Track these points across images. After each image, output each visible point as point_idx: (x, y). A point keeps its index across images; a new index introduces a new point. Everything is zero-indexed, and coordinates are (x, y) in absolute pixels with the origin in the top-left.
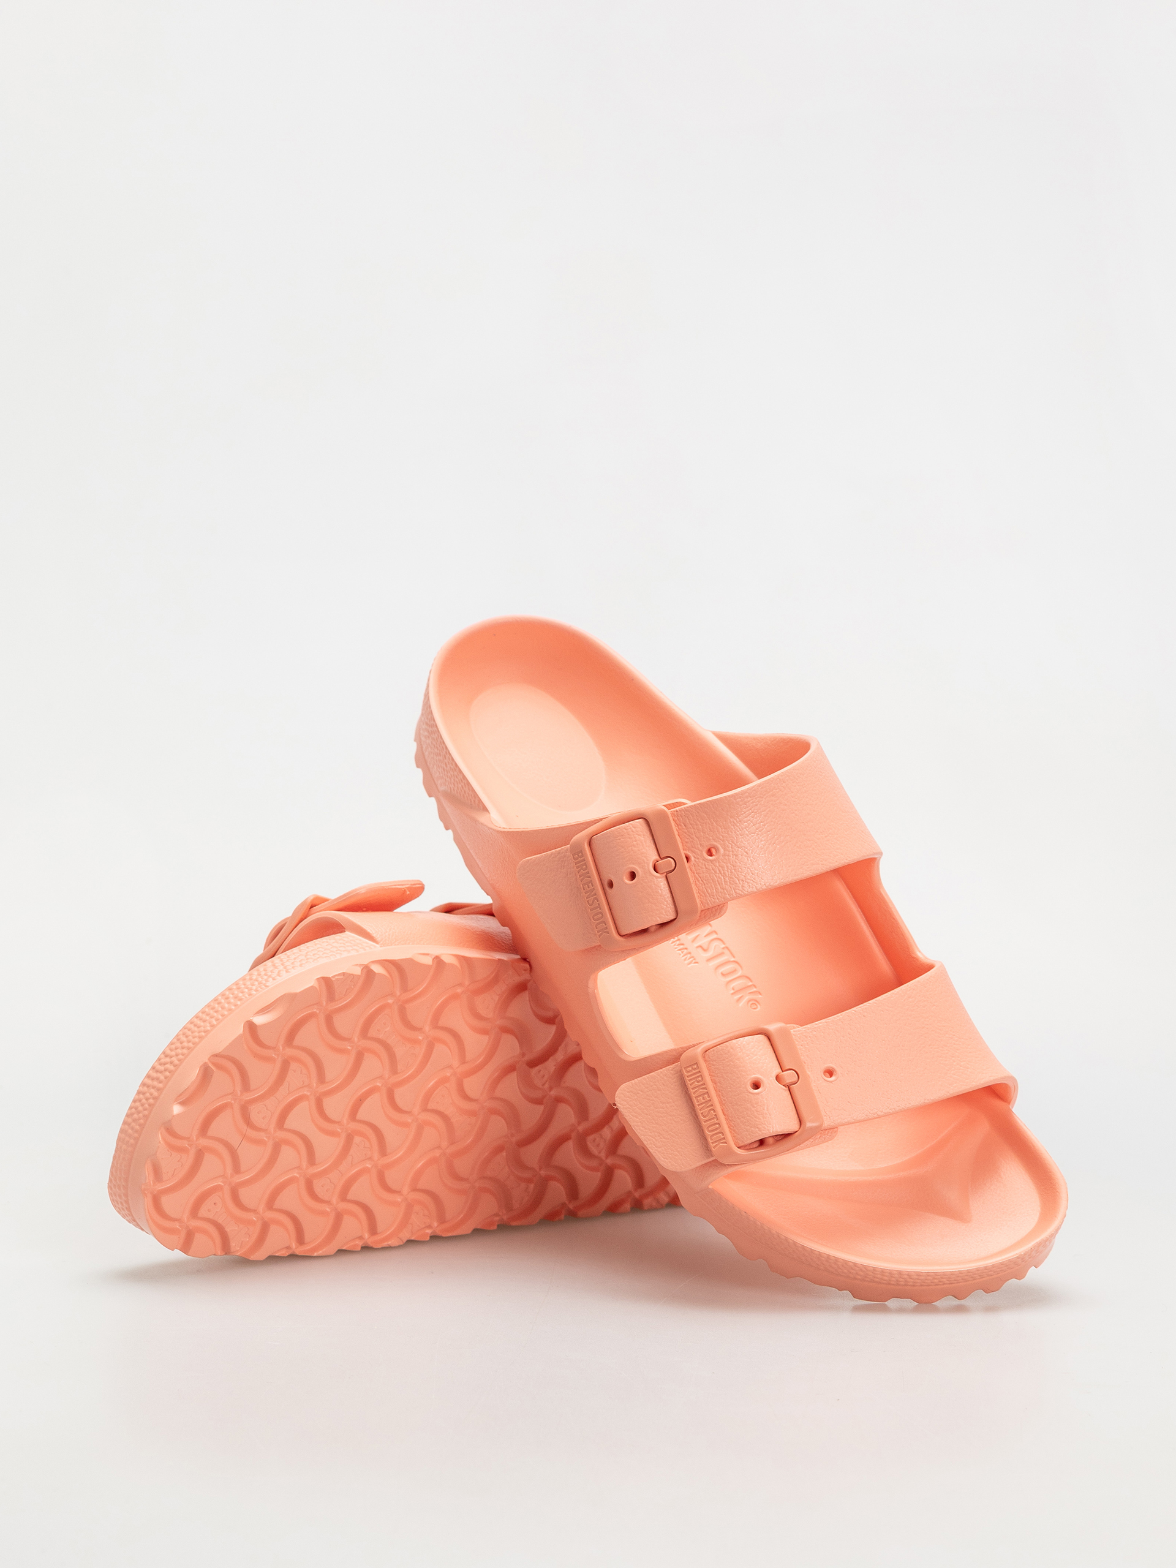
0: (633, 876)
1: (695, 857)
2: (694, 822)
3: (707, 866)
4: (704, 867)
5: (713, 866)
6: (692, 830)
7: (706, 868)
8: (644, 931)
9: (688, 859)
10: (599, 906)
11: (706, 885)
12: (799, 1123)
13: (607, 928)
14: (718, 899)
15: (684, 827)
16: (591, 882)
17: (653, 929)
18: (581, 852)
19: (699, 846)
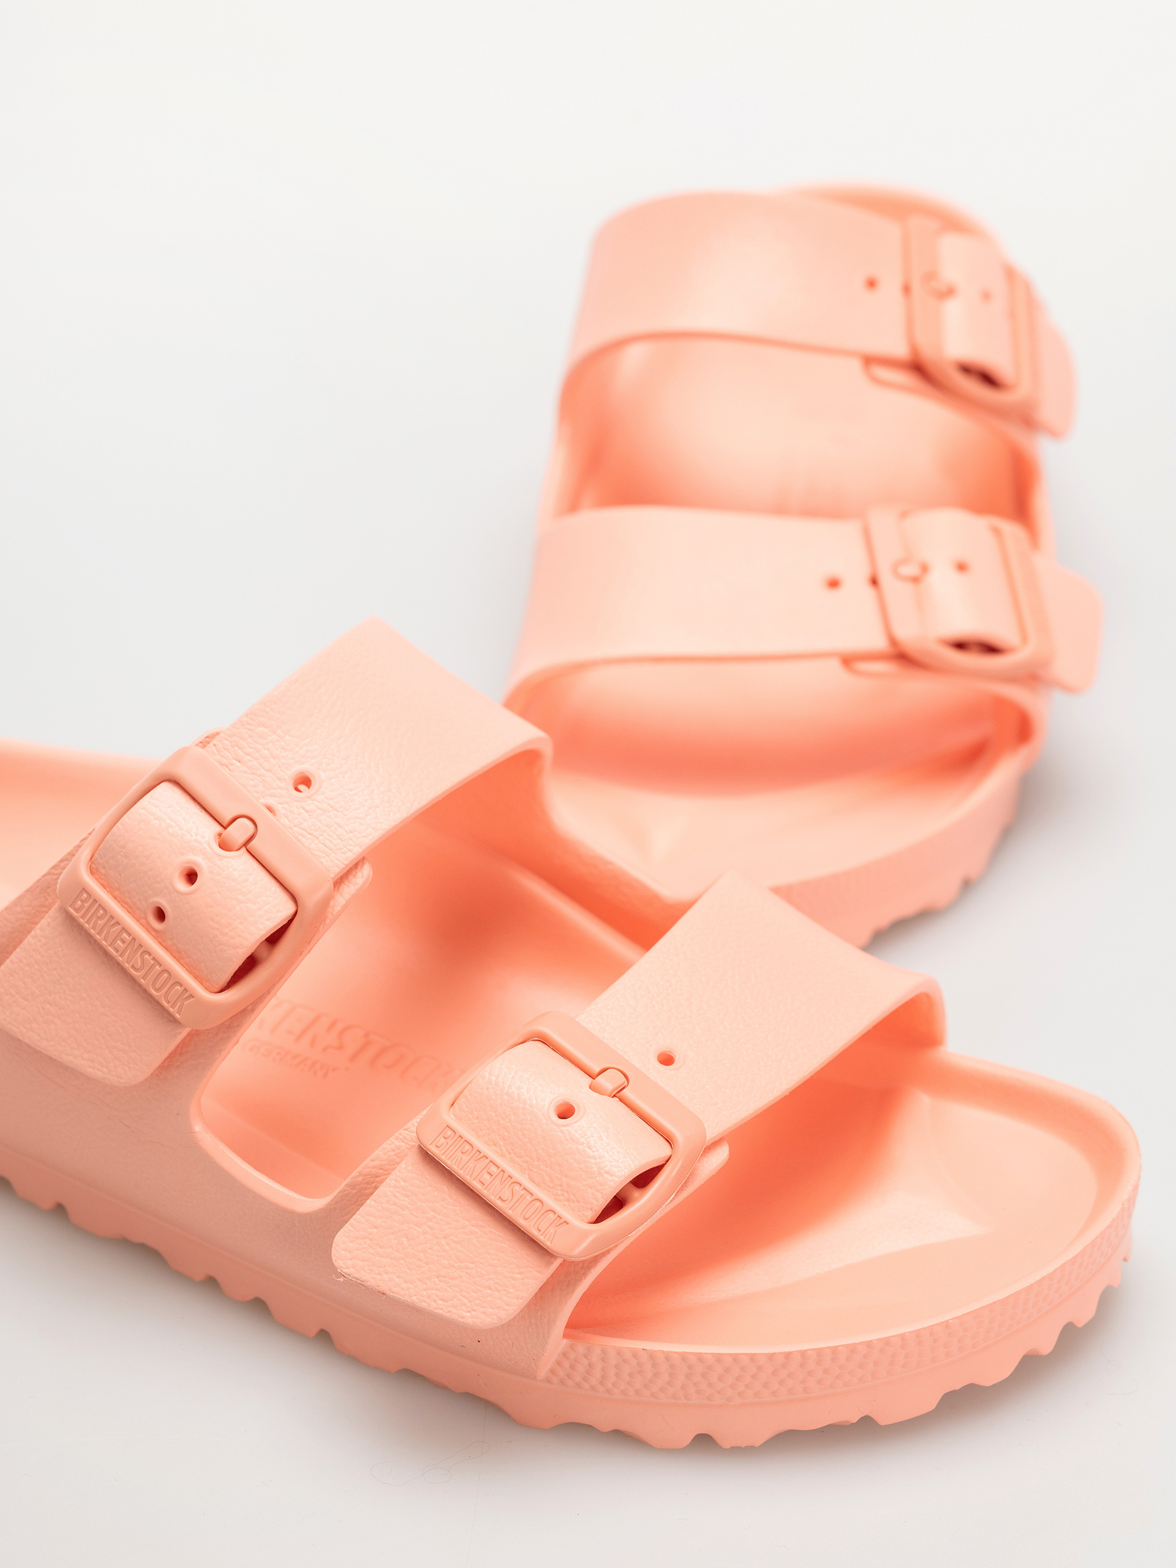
0: (191, 876)
1: (280, 803)
2: (251, 748)
3: (307, 807)
4: (303, 811)
5: (317, 804)
6: (255, 762)
7: (307, 812)
8: (250, 964)
9: (270, 809)
10: (157, 961)
11: (321, 838)
12: (667, 1144)
13: (186, 990)
14: (350, 851)
15: (238, 764)
16: (124, 929)
17: (263, 953)
18: (84, 890)
19: (278, 782)
